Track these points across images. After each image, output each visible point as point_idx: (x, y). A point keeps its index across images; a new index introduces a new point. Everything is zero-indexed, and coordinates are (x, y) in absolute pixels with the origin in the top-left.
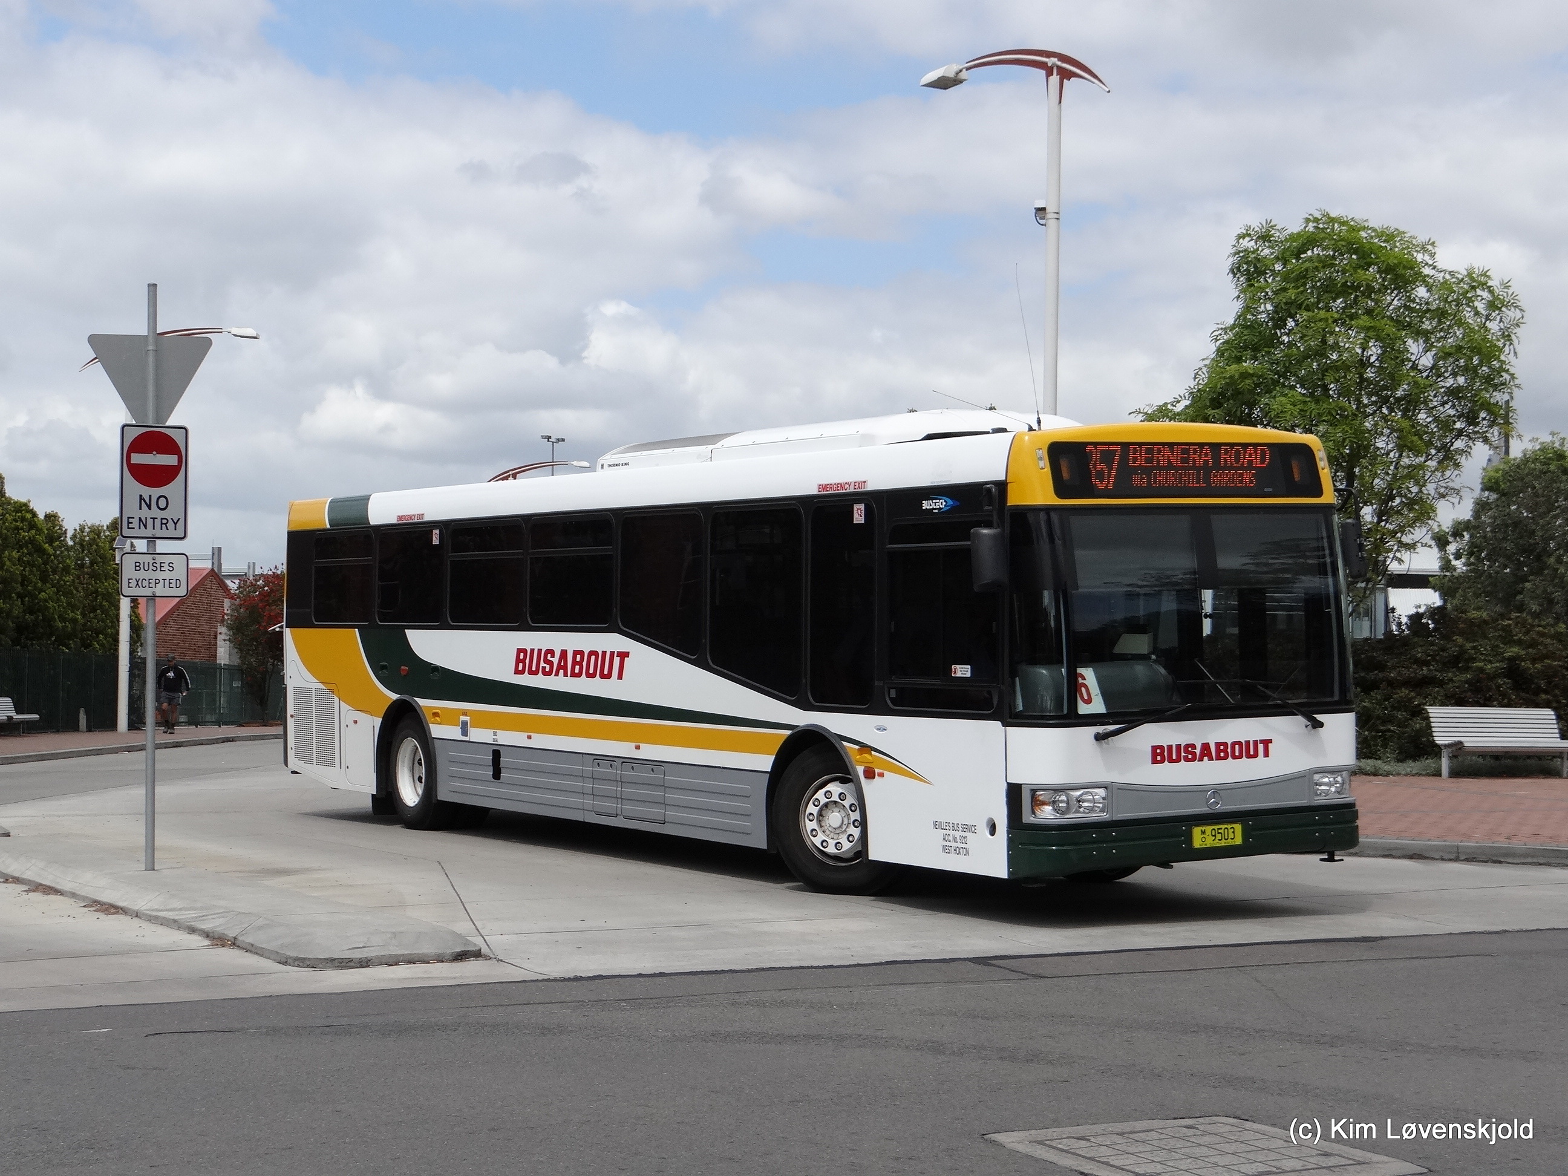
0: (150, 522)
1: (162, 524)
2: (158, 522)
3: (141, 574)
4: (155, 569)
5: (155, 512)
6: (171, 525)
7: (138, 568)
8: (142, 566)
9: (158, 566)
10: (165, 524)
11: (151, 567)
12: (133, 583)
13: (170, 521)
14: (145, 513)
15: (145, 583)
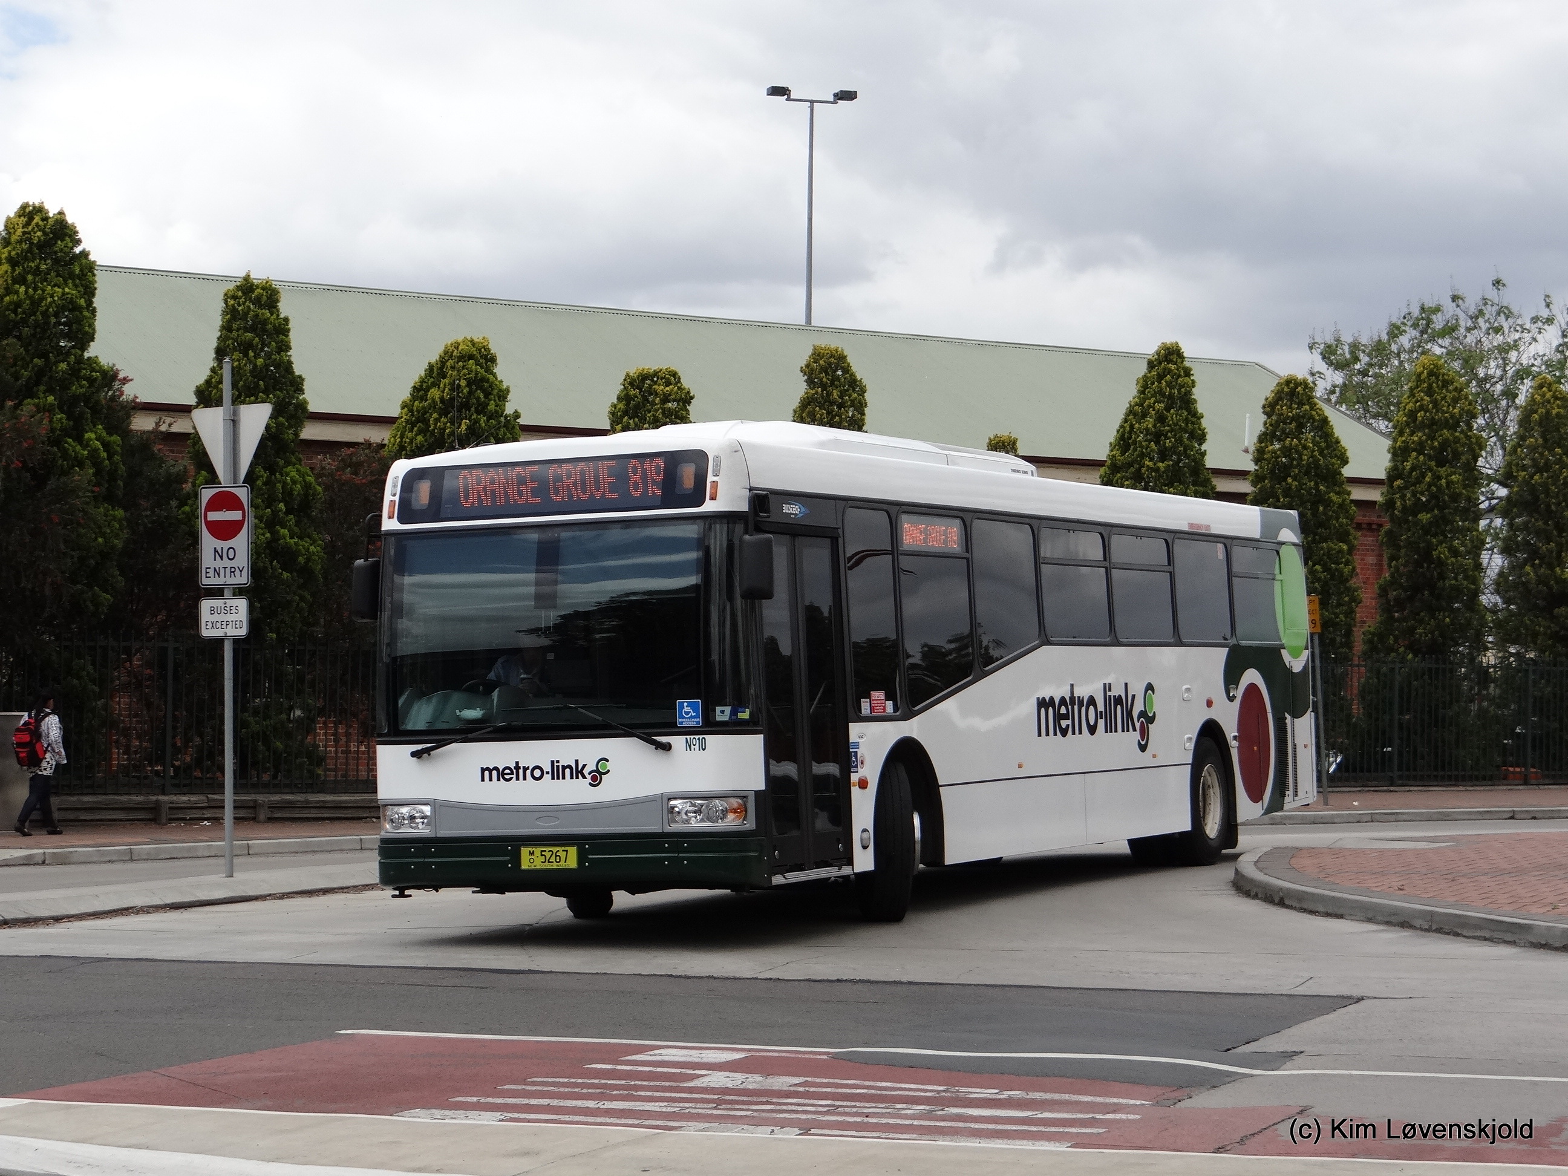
0: (222, 570)
1: (231, 572)
2: (228, 570)
3: (216, 617)
4: (226, 612)
5: (226, 563)
6: (237, 572)
7: (212, 612)
8: (215, 610)
9: (228, 609)
10: (233, 572)
11: (223, 611)
12: (210, 626)
13: (237, 569)
14: (219, 564)
15: (219, 625)
